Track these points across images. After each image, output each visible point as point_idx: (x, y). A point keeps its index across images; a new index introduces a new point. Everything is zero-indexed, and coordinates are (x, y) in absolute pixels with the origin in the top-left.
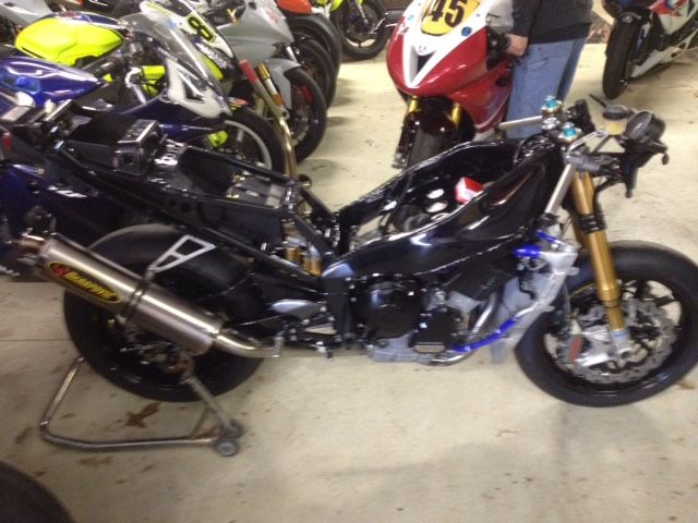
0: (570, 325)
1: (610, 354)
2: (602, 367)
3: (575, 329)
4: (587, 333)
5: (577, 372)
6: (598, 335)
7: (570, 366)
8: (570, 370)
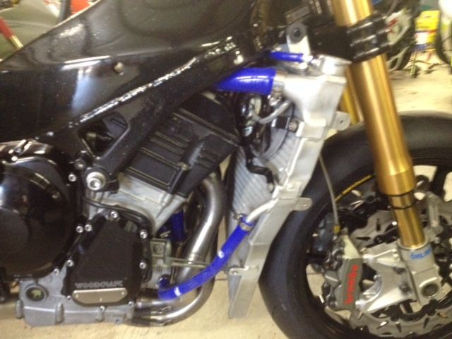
0: (342, 244)
1: (405, 290)
2: (393, 312)
3: (350, 252)
4: (369, 257)
5: (355, 323)
6: (385, 257)
7: (346, 314)
8: (345, 321)
